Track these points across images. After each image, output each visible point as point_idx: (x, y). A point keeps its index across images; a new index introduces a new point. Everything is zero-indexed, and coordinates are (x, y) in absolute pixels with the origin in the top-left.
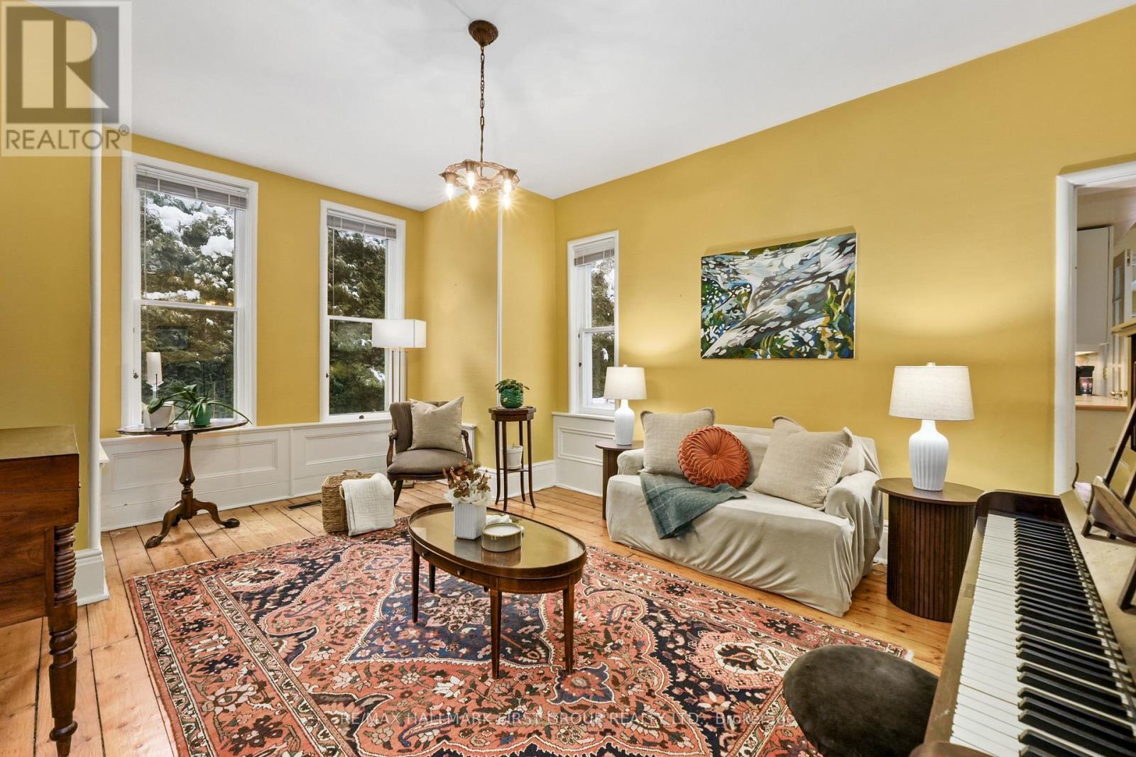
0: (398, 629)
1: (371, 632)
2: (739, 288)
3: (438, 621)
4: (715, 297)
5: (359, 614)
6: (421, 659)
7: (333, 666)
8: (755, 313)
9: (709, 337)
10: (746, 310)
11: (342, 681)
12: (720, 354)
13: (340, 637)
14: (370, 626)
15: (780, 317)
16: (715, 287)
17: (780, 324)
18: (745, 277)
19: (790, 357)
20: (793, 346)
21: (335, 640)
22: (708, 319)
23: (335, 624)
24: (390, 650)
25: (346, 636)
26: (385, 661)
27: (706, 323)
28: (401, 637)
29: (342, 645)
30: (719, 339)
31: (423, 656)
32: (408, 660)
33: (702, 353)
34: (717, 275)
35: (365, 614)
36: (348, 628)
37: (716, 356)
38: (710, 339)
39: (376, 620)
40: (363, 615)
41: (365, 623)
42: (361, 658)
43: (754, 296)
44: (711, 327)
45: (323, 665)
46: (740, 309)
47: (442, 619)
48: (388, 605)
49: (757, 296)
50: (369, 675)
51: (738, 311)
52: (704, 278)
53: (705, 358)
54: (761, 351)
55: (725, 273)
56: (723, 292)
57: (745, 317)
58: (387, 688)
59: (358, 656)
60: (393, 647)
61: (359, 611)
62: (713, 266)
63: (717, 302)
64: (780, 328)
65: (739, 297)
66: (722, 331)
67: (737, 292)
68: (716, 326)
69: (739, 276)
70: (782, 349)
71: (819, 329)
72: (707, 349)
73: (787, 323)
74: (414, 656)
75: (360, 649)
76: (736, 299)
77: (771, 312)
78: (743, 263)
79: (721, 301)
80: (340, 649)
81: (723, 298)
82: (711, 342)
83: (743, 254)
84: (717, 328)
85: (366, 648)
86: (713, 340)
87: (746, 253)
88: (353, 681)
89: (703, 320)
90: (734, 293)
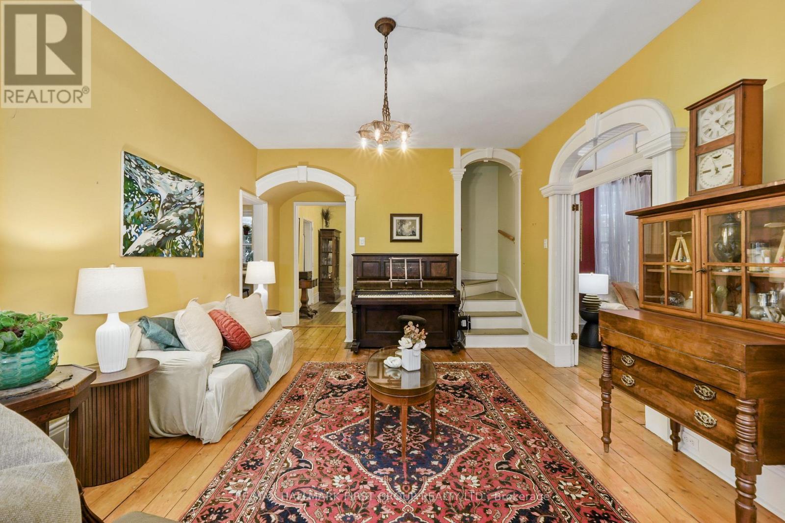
0: (446, 444)
1: (462, 450)
2: (153, 195)
3: (420, 438)
4: (136, 197)
5: (464, 467)
6: (445, 424)
7: (488, 438)
8: (163, 219)
9: (131, 235)
10: (157, 215)
11: (485, 430)
12: (139, 252)
13: (481, 454)
14: (461, 454)
15: (176, 226)
16: (136, 187)
17: (176, 231)
18: (157, 188)
19: (180, 256)
20: (182, 248)
21: (485, 453)
22: (130, 217)
23: (483, 466)
24: (457, 434)
25: (478, 453)
26: (462, 430)
27: (129, 220)
28: (447, 438)
29: (481, 449)
30: (139, 238)
31: (443, 425)
32: (452, 426)
33: (124, 251)
34: (138, 177)
35: (460, 465)
36: (475, 459)
37: (136, 254)
38: (132, 237)
39: (456, 457)
40: (462, 465)
41: (463, 458)
42: (473, 436)
43: (162, 206)
44: (132, 225)
45: (493, 441)
46: (153, 213)
47: (417, 439)
48: (441, 466)
49: (164, 207)
50: (472, 427)
51: (153, 215)
52: (127, 174)
53: (127, 255)
54: (166, 251)
55: (144, 177)
56: (142, 194)
57: (157, 222)
58: (467, 419)
59: (474, 438)
60: (455, 435)
61: (464, 470)
62: (134, 166)
63: (137, 202)
64: (176, 235)
65: (153, 202)
66: (141, 230)
67: (152, 198)
68: (136, 225)
69: (154, 185)
70: (177, 249)
71: (192, 238)
72: (128, 247)
73: (179, 231)
74: (447, 426)
75: (472, 441)
76: (151, 203)
77: (171, 221)
78: (156, 175)
79: (141, 202)
80: (482, 446)
81: (142, 200)
82: (133, 240)
83: (156, 167)
84: (137, 227)
85: (468, 440)
86: (134, 238)
87: (158, 167)
88: (480, 428)
89: (125, 217)
90: (149, 199)
